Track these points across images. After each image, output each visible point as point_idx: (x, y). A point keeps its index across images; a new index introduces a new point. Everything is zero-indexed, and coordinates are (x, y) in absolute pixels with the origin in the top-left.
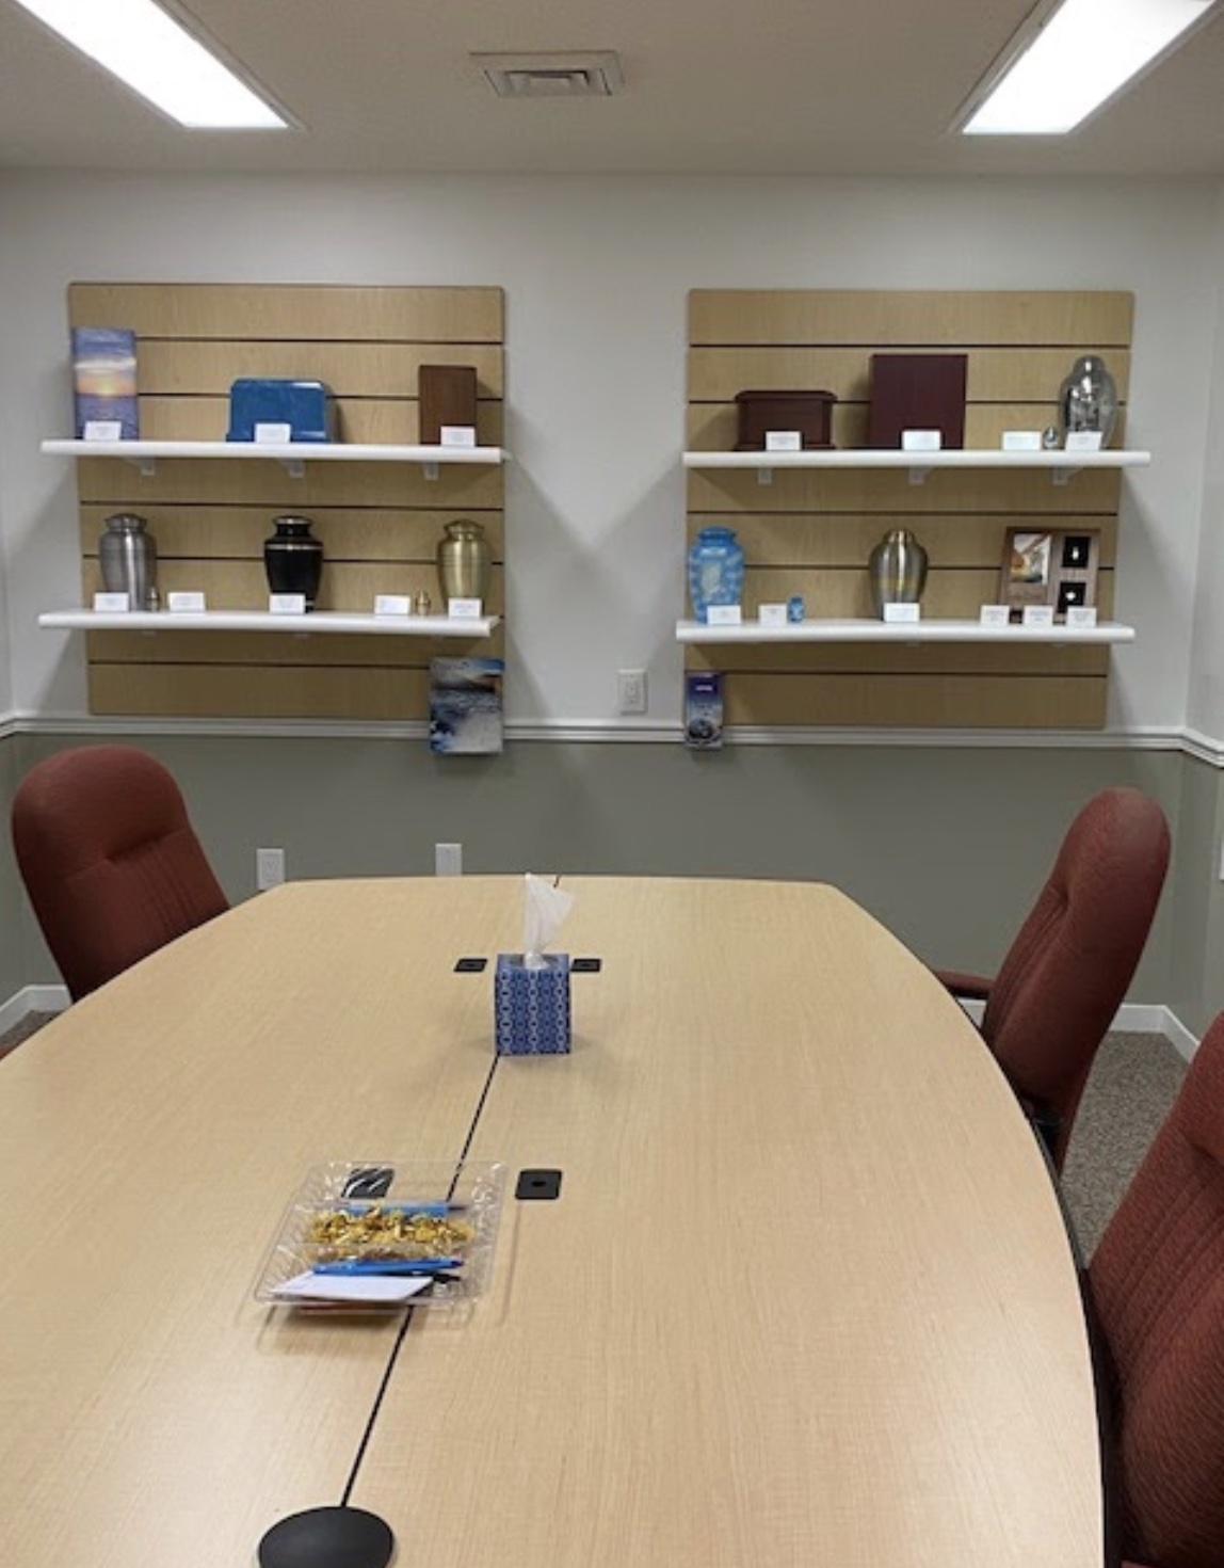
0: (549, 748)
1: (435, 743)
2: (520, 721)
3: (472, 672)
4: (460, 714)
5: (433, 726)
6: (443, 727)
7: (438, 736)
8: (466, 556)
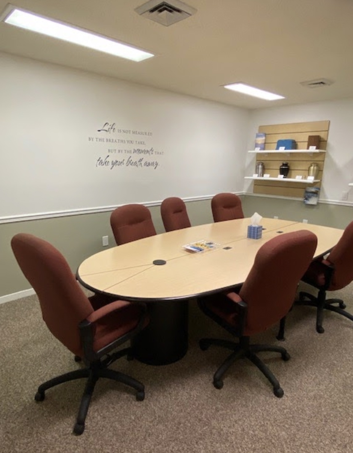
0: (326, 205)
1: (305, 202)
2: (322, 200)
3: (313, 190)
4: (310, 197)
5: (304, 199)
6: (306, 199)
7: (305, 201)
8: (314, 169)
